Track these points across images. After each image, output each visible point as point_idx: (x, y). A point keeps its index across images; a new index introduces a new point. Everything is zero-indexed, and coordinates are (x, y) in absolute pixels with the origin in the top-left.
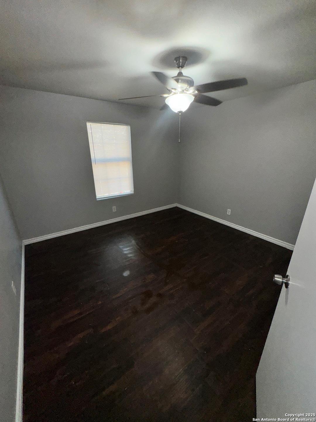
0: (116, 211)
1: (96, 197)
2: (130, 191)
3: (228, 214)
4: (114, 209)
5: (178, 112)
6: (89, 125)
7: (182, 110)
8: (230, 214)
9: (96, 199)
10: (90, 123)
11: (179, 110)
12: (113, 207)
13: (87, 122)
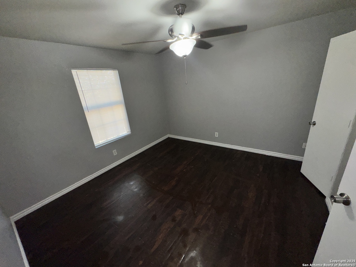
0: (116, 154)
1: (95, 146)
2: (127, 132)
3: (216, 136)
4: (115, 152)
5: (183, 56)
6: (74, 72)
7: (186, 54)
8: (217, 136)
9: (95, 147)
10: (76, 70)
11: (184, 54)
12: (114, 151)
13: (72, 69)
